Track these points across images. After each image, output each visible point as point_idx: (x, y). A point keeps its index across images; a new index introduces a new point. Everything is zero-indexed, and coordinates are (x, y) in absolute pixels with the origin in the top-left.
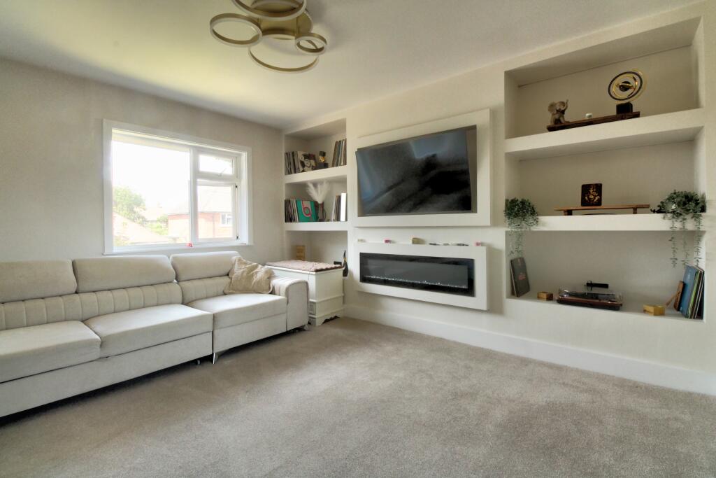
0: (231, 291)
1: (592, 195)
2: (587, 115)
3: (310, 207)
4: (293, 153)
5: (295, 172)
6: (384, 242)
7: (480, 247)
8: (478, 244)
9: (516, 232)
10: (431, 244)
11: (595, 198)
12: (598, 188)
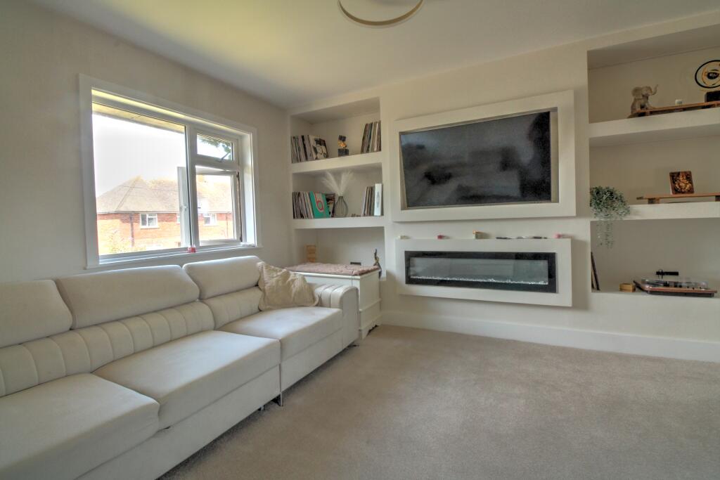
0: (268, 307)
1: (683, 183)
2: (677, 101)
3: (322, 201)
4: (303, 137)
5: (307, 159)
6: (437, 238)
7: (561, 240)
8: (559, 236)
9: (605, 222)
10: (498, 238)
11: (686, 186)
12: (688, 176)
